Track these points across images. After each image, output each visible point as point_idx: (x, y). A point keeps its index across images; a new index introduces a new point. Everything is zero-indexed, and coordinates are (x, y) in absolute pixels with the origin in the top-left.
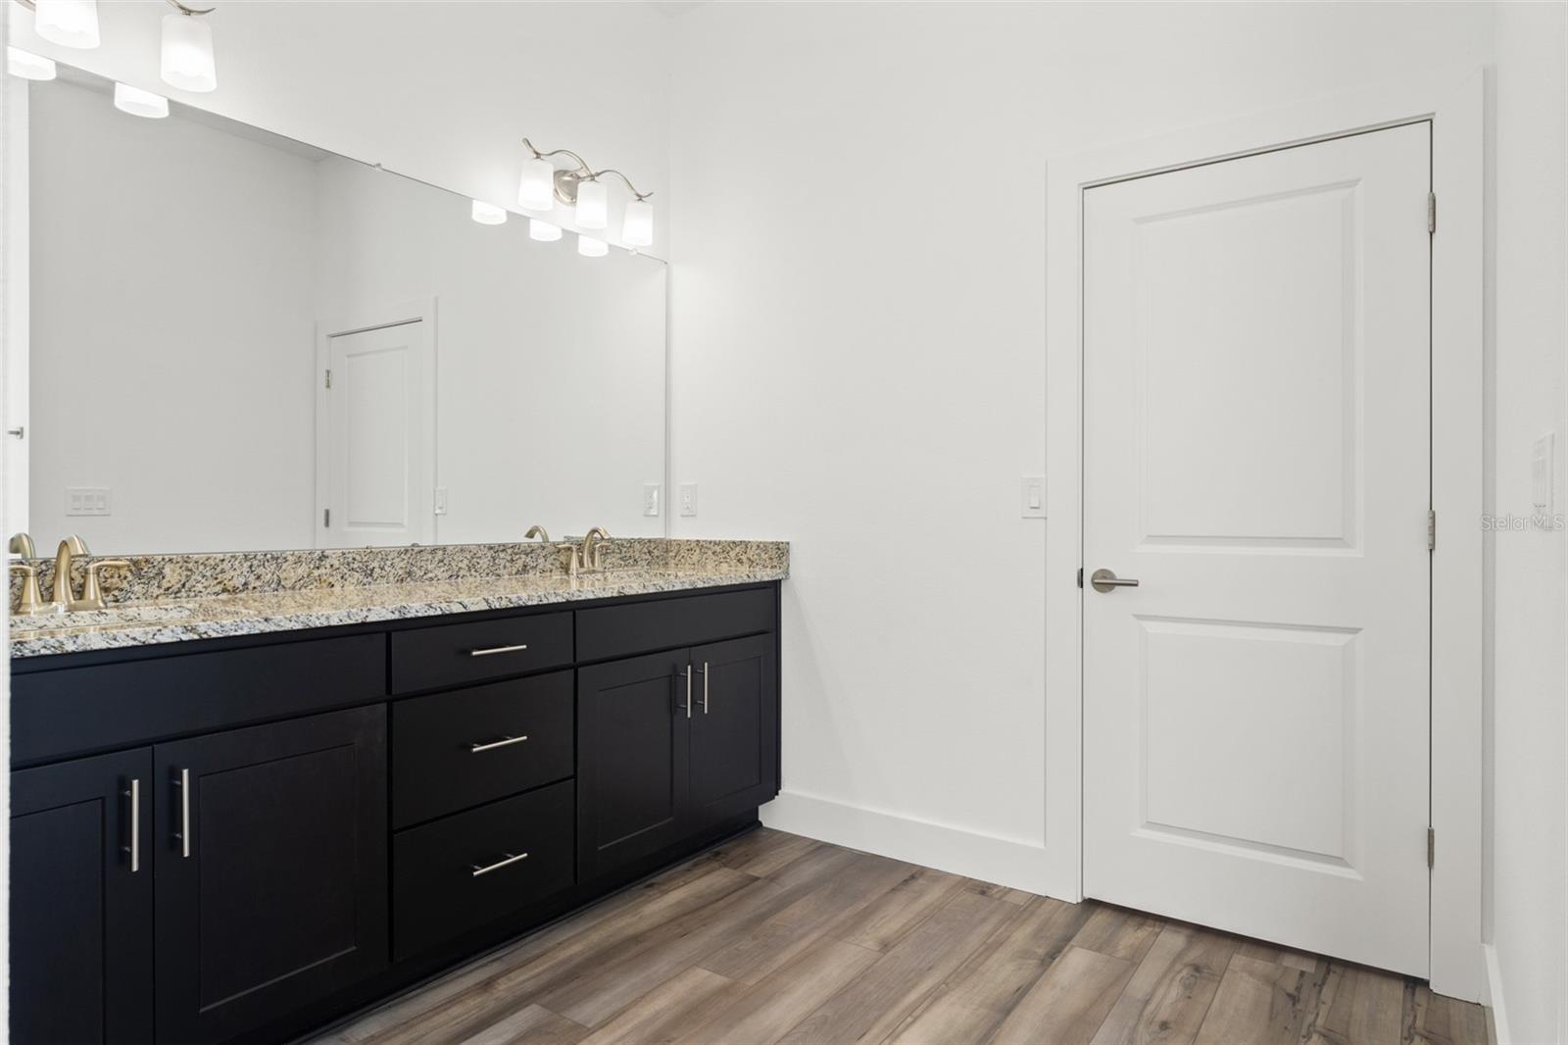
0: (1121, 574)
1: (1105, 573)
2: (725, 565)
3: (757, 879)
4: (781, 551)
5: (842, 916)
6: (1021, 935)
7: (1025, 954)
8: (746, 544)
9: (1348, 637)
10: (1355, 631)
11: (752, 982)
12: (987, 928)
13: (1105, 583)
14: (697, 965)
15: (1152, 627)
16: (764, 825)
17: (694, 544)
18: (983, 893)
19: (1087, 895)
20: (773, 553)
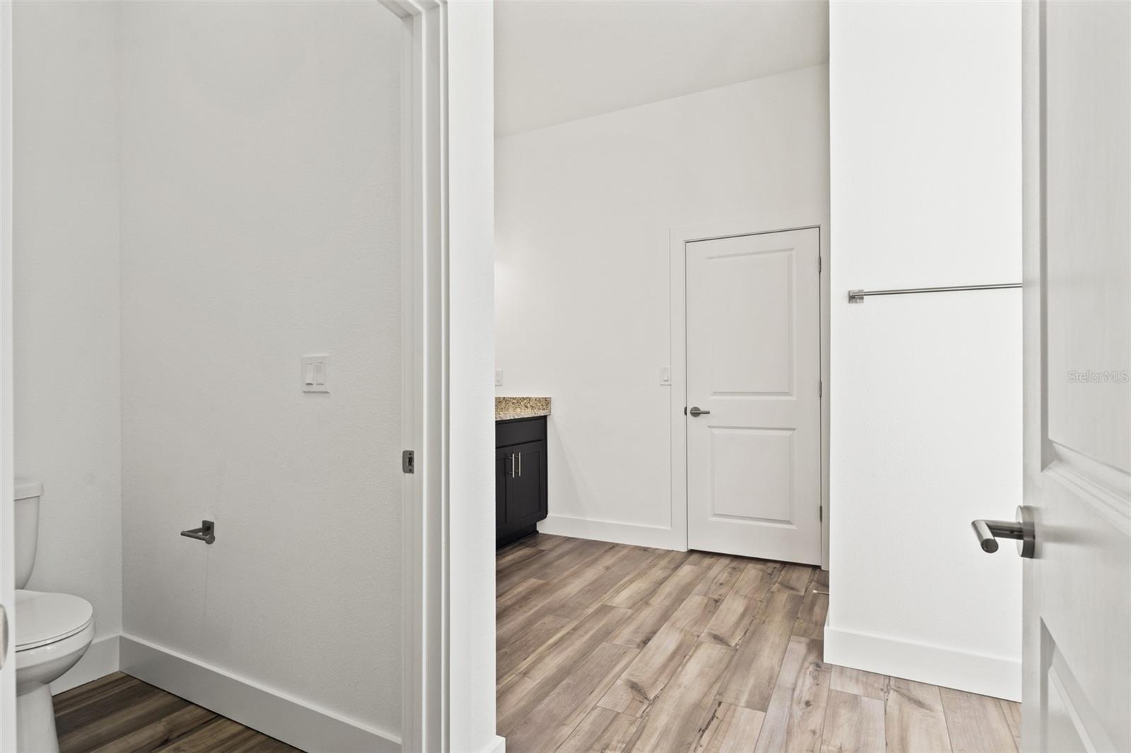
0: (702, 409)
1: (696, 409)
2: (518, 409)
3: (544, 551)
4: (547, 402)
5: (588, 560)
6: (663, 563)
7: (665, 568)
8: (530, 398)
9: (791, 432)
10: (794, 429)
11: (556, 581)
12: (649, 561)
13: (696, 413)
14: (530, 578)
15: (716, 431)
16: (540, 532)
17: (502, 399)
18: (645, 550)
19: (690, 548)
20: (544, 403)
